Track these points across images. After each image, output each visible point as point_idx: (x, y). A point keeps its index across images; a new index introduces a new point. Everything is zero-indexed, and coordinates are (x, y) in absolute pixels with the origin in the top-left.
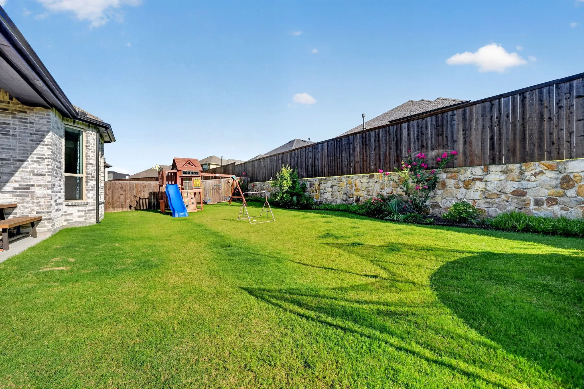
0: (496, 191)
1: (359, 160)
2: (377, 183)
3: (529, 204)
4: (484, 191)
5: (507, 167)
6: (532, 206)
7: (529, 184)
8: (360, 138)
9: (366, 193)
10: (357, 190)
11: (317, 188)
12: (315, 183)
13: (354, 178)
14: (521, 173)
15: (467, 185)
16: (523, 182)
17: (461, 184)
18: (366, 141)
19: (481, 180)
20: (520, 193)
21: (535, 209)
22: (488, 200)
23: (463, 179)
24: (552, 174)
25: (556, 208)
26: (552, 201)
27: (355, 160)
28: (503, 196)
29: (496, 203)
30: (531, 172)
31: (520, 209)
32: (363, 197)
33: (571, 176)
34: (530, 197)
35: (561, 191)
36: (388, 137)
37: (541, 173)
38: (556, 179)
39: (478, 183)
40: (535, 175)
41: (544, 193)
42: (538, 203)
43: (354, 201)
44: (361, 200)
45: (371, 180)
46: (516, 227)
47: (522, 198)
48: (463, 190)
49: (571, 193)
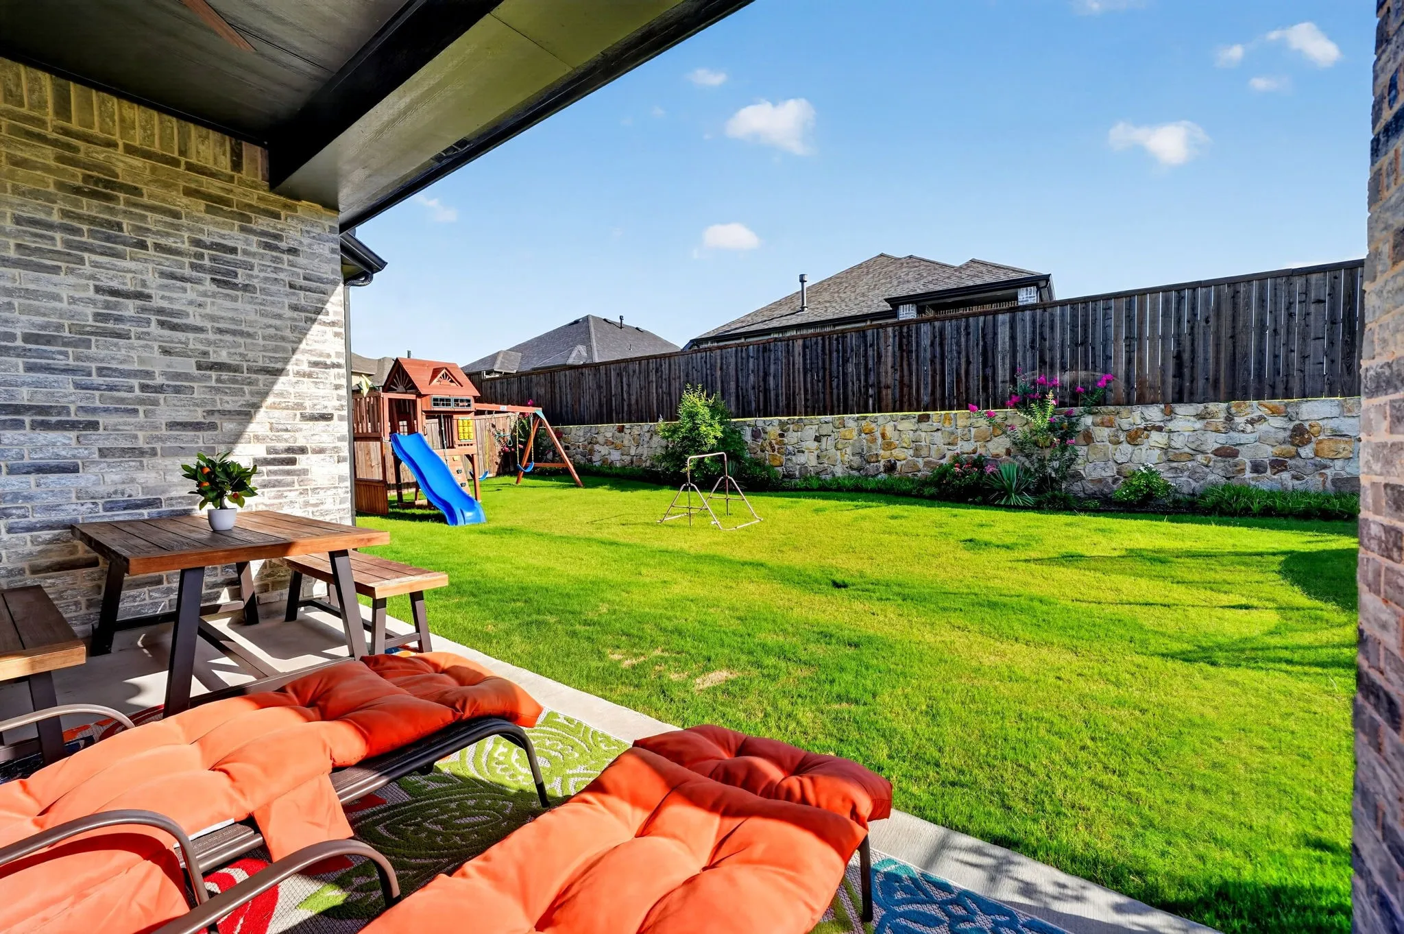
0: (1187, 450)
1: (890, 381)
2: (940, 432)
3: (1243, 470)
4: (1165, 450)
5: (1206, 408)
6: (1248, 474)
7: (1243, 438)
8: (895, 336)
9: (911, 452)
10: (889, 446)
11: (774, 442)
12: (769, 429)
13: (880, 421)
14: (1229, 418)
15: (1134, 437)
16: (1232, 434)
17: (1122, 438)
18: (909, 343)
19: (1160, 429)
20: (1227, 453)
21: (1253, 479)
22: (1174, 465)
23: (1126, 427)
24: (1277, 422)
25: (1285, 475)
26: (1278, 465)
27: (879, 382)
28: (1200, 457)
29: (1188, 469)
30: (1245, 418)
31: (1228, 478)
32: (904, 462)
33: (1307, 425)
34: (1245, 458)
35: (1293, 449)
36: (963, 340)
37: (1261, 419)
38: (1285, 429)
39: (1155, 435)
40: (1252, 422)
41: (1267, 453)
42: (1257, 468)
43: (882, 469)
44: (899, 467)
45: (924, 426)
46: (1250, 509)
47: (1231, 461)
48: (1126, 448)
49: (1307, 451)
